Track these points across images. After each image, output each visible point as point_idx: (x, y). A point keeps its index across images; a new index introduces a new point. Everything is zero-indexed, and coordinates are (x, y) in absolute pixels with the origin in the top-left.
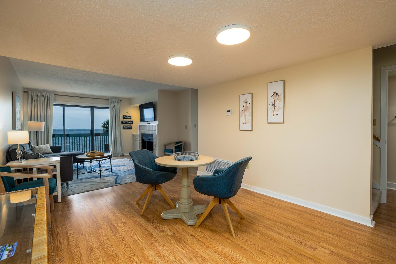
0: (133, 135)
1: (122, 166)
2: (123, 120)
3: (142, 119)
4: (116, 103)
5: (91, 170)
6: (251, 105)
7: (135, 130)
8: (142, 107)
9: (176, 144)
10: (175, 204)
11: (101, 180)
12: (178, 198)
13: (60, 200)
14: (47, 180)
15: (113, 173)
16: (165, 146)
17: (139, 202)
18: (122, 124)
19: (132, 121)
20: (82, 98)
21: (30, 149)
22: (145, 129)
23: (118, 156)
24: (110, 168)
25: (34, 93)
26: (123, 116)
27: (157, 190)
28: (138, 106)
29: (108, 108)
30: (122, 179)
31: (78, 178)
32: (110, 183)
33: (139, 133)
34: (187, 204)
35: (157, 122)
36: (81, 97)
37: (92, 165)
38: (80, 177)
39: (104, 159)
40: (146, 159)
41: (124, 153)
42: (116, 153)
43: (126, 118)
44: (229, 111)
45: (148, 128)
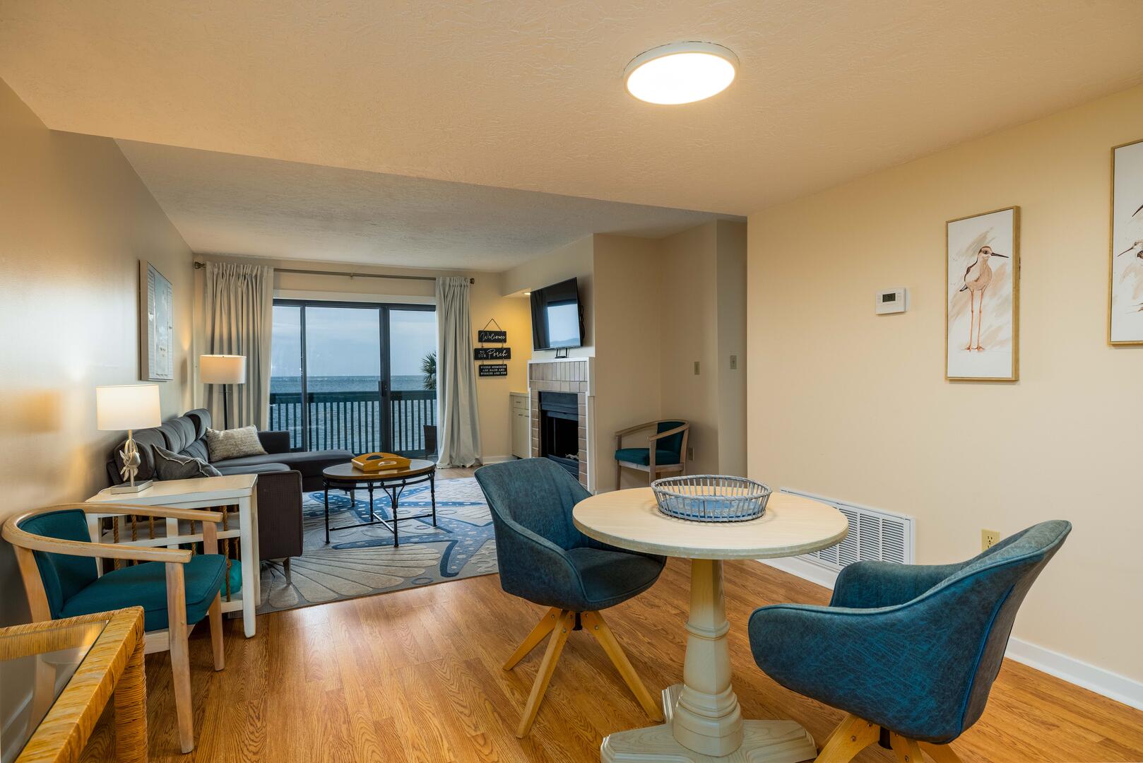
0: (512, 396)
1: (472, 504)
2: (479, 345)
3: (541, 341)
4: (457, 290)
5: (372, 516)
6: (1009, 264)
7: (517, 381)
8: (541, 301)
9: (659, 432)
10: (661, 698)
11: (397, 557)
12: (670, 662)
13: (250, 628)
14: (180, 570)
15: (438, 531)
16: (619, 438)
17: (516, 669)
18: (476, 358)
19: (508, 350)
20: (355, 277)
21: (201, 439)
22: (550, 377)
23: (464, 466)
24: (430, 511)
25: (219, 269)
26: (480, 332)
27: (583, 628)
28: (526, 298)
29: (431, 308)
30: (464, 556)
31: (328, 542)
32: (424, 571)
33: (529, 390)
34: (716, 714)
35: (589, 352)
36: (352, 275)
37: (374, 498)
38: (336, 538)
39: (408, 481)
40: (543, 498)
41: (484, 458)
42: (458, 454)
43: (489, 341)
44: (889, 298)
45: (558, 374)
